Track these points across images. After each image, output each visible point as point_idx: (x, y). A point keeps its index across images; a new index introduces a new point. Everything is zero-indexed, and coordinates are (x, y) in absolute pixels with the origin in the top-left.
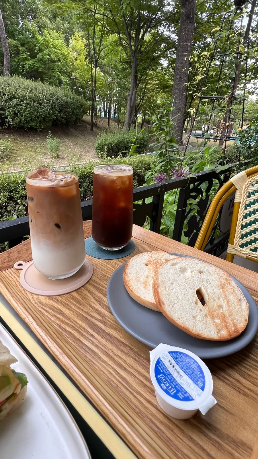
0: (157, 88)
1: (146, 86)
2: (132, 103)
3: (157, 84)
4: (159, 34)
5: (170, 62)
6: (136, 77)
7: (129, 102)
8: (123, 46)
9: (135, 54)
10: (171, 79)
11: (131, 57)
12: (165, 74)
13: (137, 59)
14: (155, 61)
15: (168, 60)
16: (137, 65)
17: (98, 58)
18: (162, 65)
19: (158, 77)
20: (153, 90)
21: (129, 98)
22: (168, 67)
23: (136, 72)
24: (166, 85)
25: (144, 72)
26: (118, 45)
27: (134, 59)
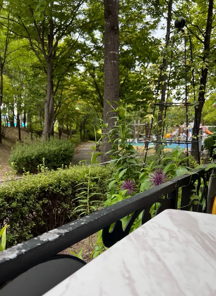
0: (75, 94)
1: (62, 92)
2: (50, 111)
3: (73, 90)
4: (73, 41)
5: (88, 68)
6: (52, 82)
7: (46, 110)
8: (34, 50)
9: (50, 59)
10: (89, 84)
11: (46, 63)
12: (83, 80)
13: (52, 65)
14: (72, 67)
15: (85, 66)
16: (52, 71)
17: (4, 62)
18: (78, 70)
19: (75, 82)
20: (71, 96)
21: (46, 105)
22: (85, 72)
23: (52, 77)
24: (85, 90)
25: (61, 78)
26: (29, 50)
27: (49, 65)
